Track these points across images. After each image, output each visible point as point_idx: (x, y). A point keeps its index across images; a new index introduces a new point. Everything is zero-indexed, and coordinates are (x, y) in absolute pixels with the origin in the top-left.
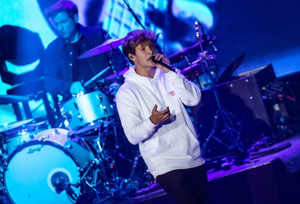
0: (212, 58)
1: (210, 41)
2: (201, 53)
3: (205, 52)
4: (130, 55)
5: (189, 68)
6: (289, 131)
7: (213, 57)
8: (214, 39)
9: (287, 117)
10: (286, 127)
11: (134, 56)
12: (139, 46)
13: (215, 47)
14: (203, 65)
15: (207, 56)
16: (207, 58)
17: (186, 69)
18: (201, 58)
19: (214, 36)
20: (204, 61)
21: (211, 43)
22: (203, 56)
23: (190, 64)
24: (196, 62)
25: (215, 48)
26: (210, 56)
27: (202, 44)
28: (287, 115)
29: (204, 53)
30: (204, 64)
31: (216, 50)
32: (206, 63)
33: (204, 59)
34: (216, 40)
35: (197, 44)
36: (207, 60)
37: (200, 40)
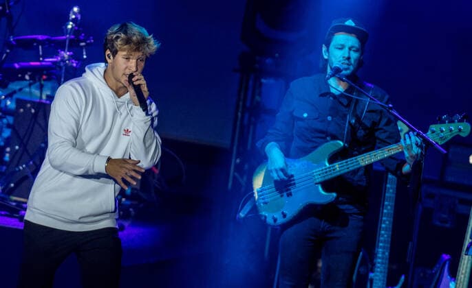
0: (75, 65)
1: (82, 42)
2: (62, 52)
3: (68, 53)
4: (108, 52)
5: (38, 63)
6: (131, 209)
7: (77, 64)
8: (88, 42)
9: (136, 189)
10: (128, 203)
11: (111, 57)
12: (125, 53)
13: (86, 52)
14: (58, 69)
15: (69, 60)
16: (67, 62)
17: (32, 63)
18: (59, 58)
19: (91, 38)
20: (62, 64)
21: (83, 44)
22: (64, 57)
23: (41, 59)
24: (51, 60)
25: (84, 53)
26: (73, 61)
27: (71, 40)
28: (138, 187)
29: (66, 55)
30: (61, 67)
31: (85, 57)
32: (64, 68)
33: (63, 60)
34: (91, 44)
35: (64, 37)
36: (66, 65)
37: (70, 34)
